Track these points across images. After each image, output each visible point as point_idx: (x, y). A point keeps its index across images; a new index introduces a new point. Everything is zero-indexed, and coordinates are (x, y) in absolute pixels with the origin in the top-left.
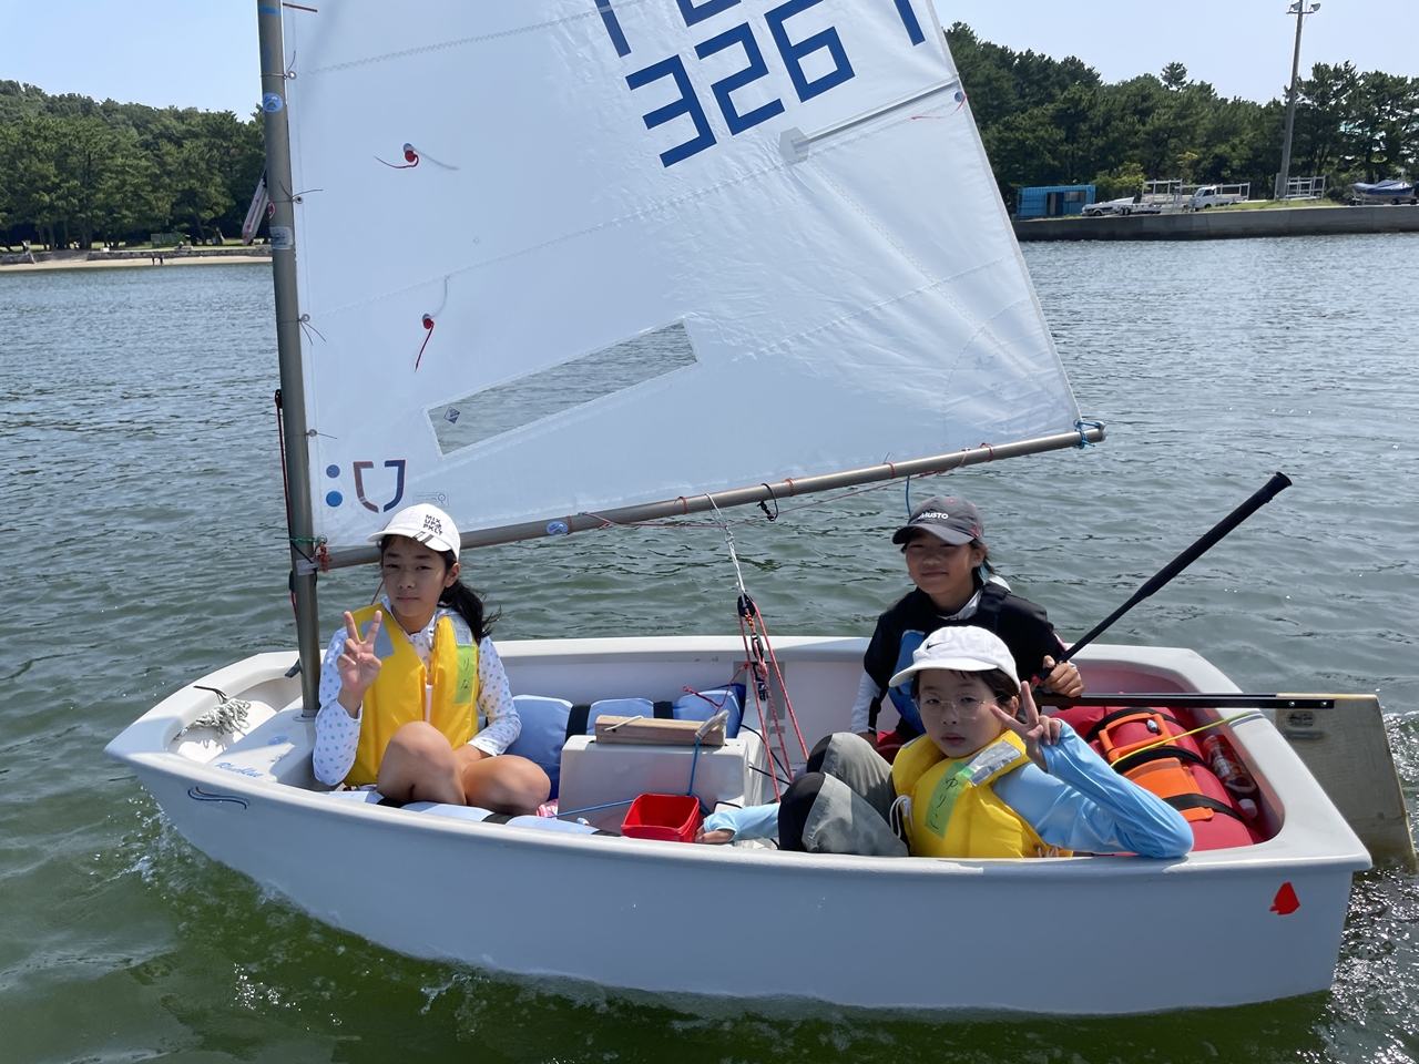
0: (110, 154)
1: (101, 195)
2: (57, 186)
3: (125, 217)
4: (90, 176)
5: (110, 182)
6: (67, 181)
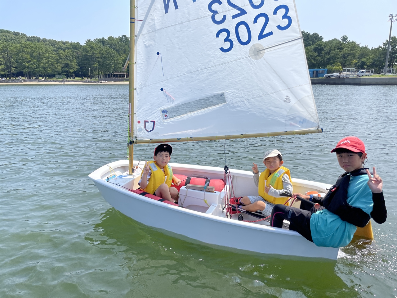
0: (45, 53)
1: (42, 64)
2: (30, 61)
3: (49, 70)
4: (39, 59)
5: (45, 61)
6: (33, 60)
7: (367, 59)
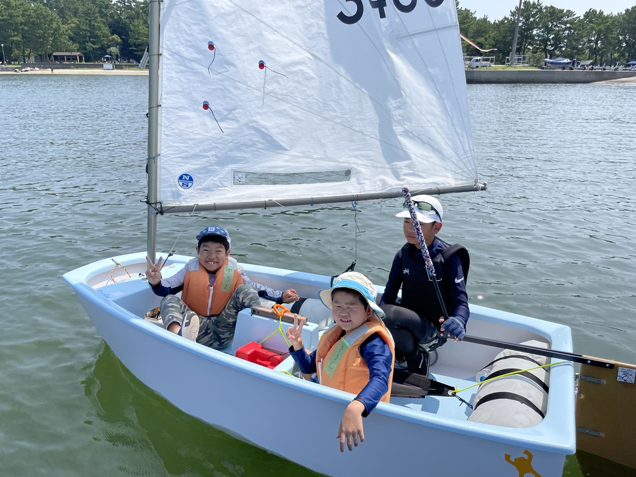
7: (486, 39)
